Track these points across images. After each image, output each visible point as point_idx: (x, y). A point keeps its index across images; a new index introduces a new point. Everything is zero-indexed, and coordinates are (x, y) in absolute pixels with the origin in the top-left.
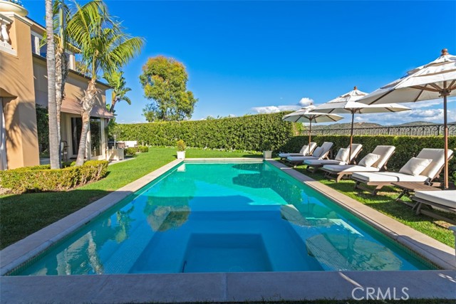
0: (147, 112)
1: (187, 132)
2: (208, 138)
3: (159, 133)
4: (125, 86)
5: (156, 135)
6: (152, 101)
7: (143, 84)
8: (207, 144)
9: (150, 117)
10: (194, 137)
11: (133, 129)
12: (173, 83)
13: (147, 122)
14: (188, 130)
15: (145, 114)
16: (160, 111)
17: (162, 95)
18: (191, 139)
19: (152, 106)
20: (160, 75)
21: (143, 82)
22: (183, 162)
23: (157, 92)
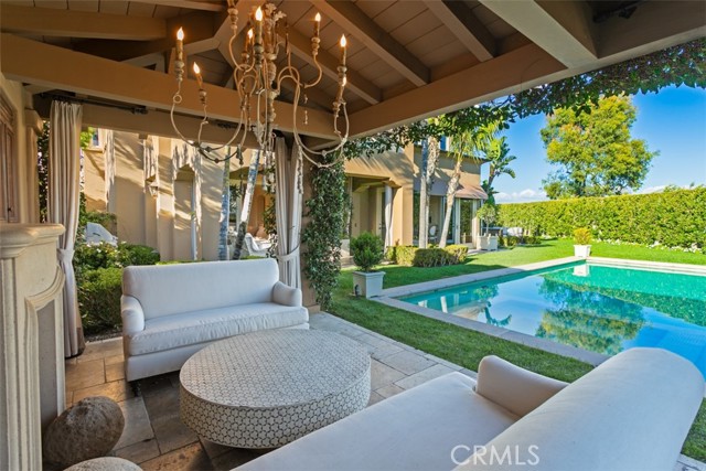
0: (548, 184)
1: (615, 215)
2: (661, 226)
3: (564, 217)
4: (508, 155)
5: (560, 220)
6: (559, 166)
7: (546, 142)
8: (658, 237)
9: (554, 191)
10: (630, 224)
11: (524, 211)
12: (598, 133)
13: (549, 199)
14: (617, 212)
15: (546, 188)
16: (573, 180)
17: (576, 155)
18: (623, 227)
19: (559, 174)
20: (575, 124)
21: (545, 138)
22: (583, 262)
23: (569, 151)
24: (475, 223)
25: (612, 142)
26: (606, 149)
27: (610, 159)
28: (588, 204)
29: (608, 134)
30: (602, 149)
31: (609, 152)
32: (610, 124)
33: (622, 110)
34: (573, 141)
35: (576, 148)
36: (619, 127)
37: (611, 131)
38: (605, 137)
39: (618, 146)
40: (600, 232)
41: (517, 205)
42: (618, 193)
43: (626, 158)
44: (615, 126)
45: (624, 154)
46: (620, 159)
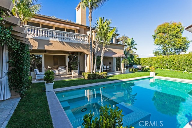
0: (155, 52)
1: (173, 62)
2: (187, 65)
3: (158, 62)
6: (159, 46)
7: (155, 39)
8: (186, 69)
9: (156, 54)
11: (147, 60)
12: (170, 35)
13: (155, 56)
14: (173, 60)
17: (163, 42)
18: (175, 65)
19: (158, 49)
20: (163, 33)
21: (154, 38)
22: (152, 77)
23: (160, 41)
24: (122, 64)
25: (175, 38)
26: (173, 40)
27: (174, 44)
28: (165, 58)
29: (173, 36)
30: (171, 40)
31: (174, 41)
32: (174, 32)
33: (179, 28)
34: (162, 38)
35: (163, 40)
36: (177, 33)
37: (174, 34)
38: (172, 36)
39: (176, 39)
40: (169, 67)
41: (145, 58)
42: (179, 54)
43: (180, 43)
44: (175, 33)
45: (179, 42)
46: (177, 43)
